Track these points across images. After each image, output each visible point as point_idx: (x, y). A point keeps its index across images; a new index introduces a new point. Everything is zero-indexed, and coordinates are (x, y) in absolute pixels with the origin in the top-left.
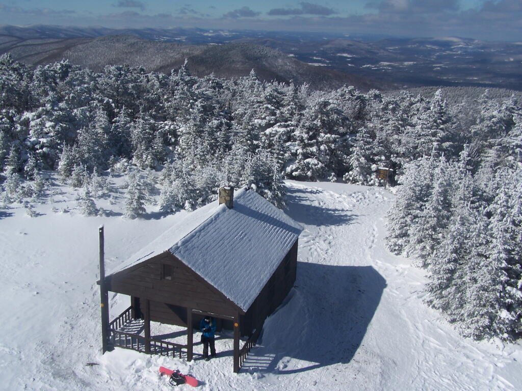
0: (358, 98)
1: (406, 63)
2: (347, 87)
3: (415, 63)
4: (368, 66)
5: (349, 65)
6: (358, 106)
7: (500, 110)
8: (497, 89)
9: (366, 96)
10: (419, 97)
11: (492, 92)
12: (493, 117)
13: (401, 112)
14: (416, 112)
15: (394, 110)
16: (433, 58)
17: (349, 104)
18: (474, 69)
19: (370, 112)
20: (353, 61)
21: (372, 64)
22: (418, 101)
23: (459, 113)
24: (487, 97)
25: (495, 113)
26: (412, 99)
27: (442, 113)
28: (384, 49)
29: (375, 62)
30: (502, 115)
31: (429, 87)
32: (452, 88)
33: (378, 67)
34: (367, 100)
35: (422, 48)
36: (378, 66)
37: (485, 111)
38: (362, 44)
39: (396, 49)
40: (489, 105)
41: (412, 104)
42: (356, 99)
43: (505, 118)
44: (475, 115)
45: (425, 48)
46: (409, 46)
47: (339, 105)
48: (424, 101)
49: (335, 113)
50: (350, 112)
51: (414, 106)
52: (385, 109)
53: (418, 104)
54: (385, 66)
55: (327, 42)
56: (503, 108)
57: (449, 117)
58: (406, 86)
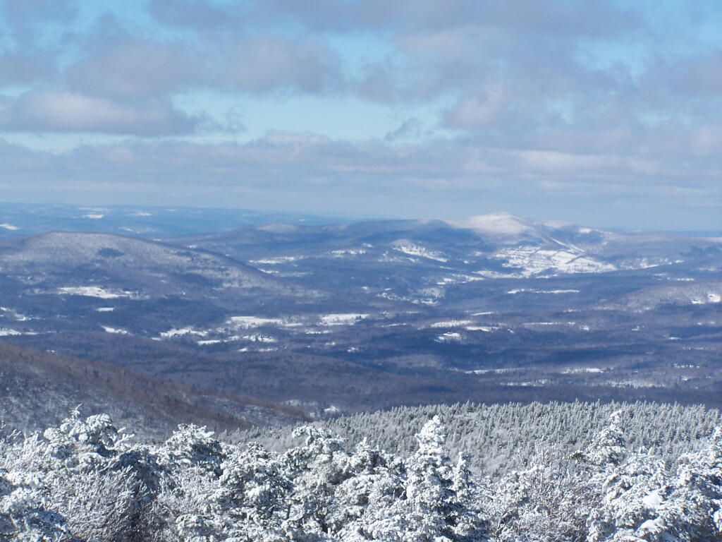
0: (130, 459)
1: (330, 319)
2: (83, 417)
3: (364, 316)
4: (183, 332)
5: (110, 330)
6: (125, 494)
7: (669, 490)
8: (675, 408)
9: (162, 453)
10: (362, 451)
11: (656, 420)
12: (647, 515)
13: (298, 512)
14: (356, 510)
15: (268, 504)
16: (433, 294)
17: (87, 487)
18: (587, 333)
19: (177, 513)
20: (124, 313)
21: (199, 327)
22: (360, 467)
23: (520, 503)
24: (620, 441)
25: (652, 500)
26: (339, 458)
27: (450, 507)
28: (243, 266)
29: (211, 316)
30: (677, 505)
31: (421, 409)
32: (510, 408)
33: (221, 336)
34: (161, 468)
35: (385, 258)
36: (220, 330)
37: (618, 495)
38: (156, 248)
39: (289, 263)
40: (631, 470)
41: (338, 477)
42: (118, 467)
43: (687, 519)
44: (581, 511)
45: (399, 260)
46: (339, 253)
47: (46, 490)
48: (384, 463)
49: (34, 522)
50: (98, 517)
51: (347, 484)
52: (232, 501)
53: (363, 477)
54: (251, 331)
55: (20, 243)
56: (681, 481)
57: (483, 523)
58: (333, 409)
